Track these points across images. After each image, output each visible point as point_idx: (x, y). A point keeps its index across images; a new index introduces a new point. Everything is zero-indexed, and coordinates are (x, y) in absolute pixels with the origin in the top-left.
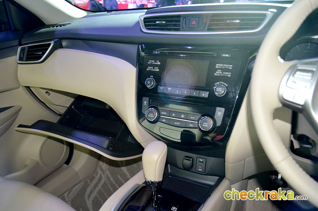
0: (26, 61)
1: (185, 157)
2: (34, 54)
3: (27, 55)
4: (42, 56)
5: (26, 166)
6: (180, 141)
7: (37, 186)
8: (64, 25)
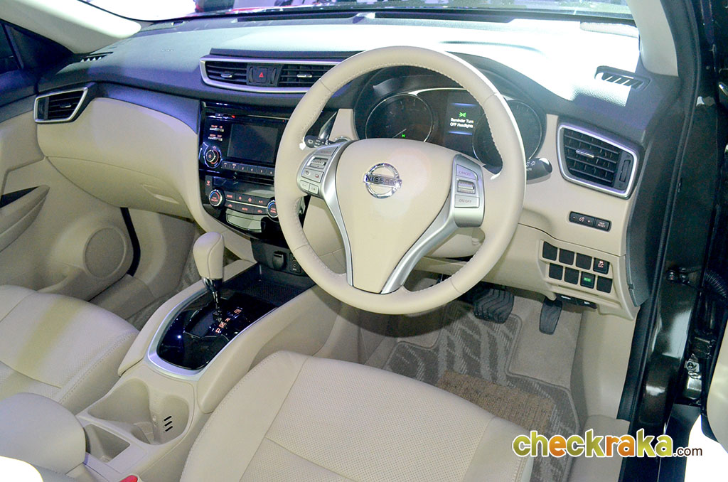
0: (50, 119)
1: (276, 252)
2: (58, 108)
3: (49, 110)
4: (72, 112)
5: (64, 277)
6: (261, 231)
7: (93, 303)
8: (103, 55)
